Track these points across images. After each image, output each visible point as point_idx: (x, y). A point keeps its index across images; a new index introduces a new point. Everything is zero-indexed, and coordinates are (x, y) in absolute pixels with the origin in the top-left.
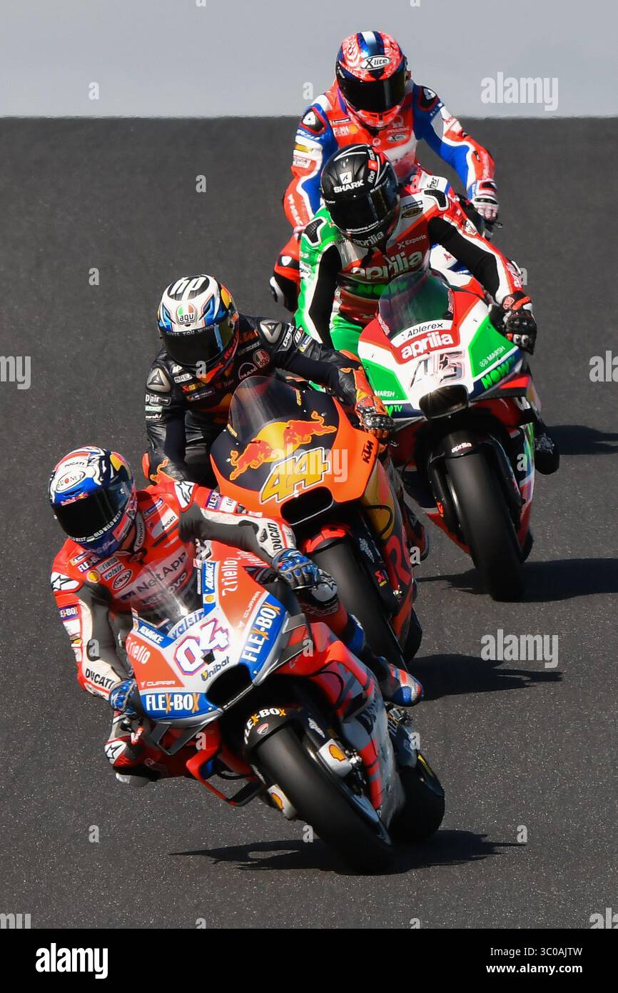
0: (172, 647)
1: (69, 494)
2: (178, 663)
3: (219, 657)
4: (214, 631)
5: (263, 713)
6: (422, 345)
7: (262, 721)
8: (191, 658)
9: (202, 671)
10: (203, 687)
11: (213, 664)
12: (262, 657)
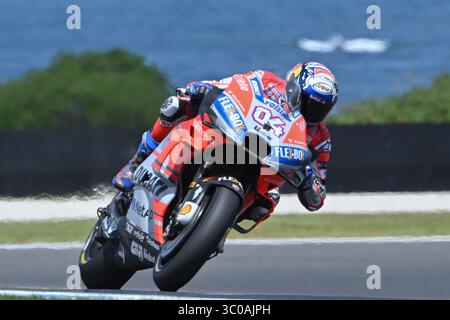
0: (260, 104)
2: (255, 110)
3: (270, 133)
4: (280, 125)
9: (259, 126)
11: (265, 131)
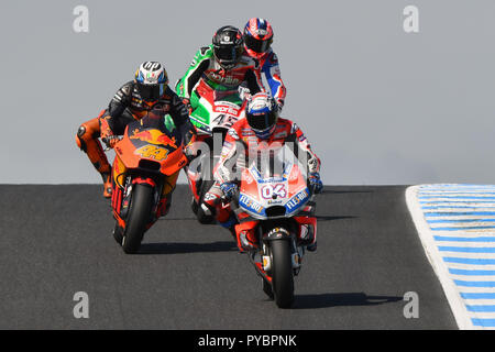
0: (262, 184)
1: (256, 111)
2: (262, 192)
3: (278, 199)
5: (281, 230)
6: (225, 109)
7: (279, 232)
8: (268, 193)
9: (270, 200)
10: (267, 206)
11: (275, 200)
12: (293, 209)
